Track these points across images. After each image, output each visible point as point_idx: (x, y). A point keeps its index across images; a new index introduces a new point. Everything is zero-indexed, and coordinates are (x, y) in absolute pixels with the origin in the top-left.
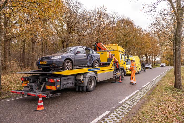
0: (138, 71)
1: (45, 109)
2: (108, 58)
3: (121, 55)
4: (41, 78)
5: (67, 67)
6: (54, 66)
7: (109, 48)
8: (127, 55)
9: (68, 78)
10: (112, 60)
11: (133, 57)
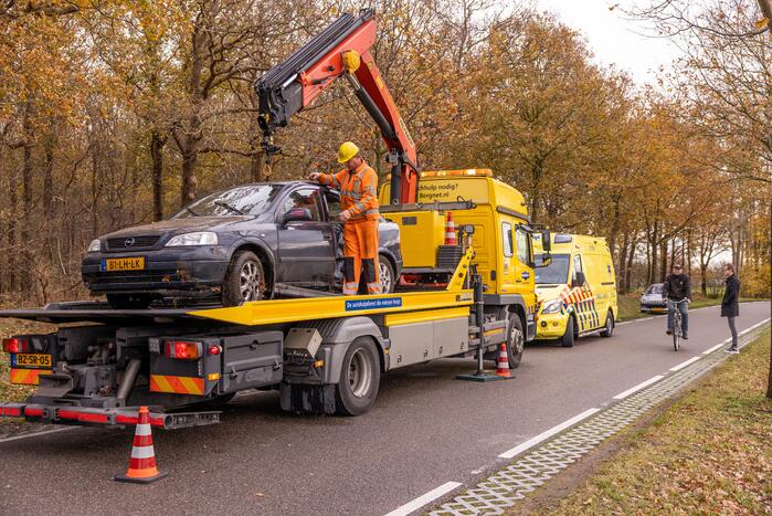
0: (602, 323)
1: (162, 478)
2: (440, 247)
3: (507, 228)
4: (123, 341)
5: (244, 287)
6: (183, 281)
7: (446, 191)
8: (541, 228)
9: (256, 342)
10: (461, 255)
11: (574, 243)
